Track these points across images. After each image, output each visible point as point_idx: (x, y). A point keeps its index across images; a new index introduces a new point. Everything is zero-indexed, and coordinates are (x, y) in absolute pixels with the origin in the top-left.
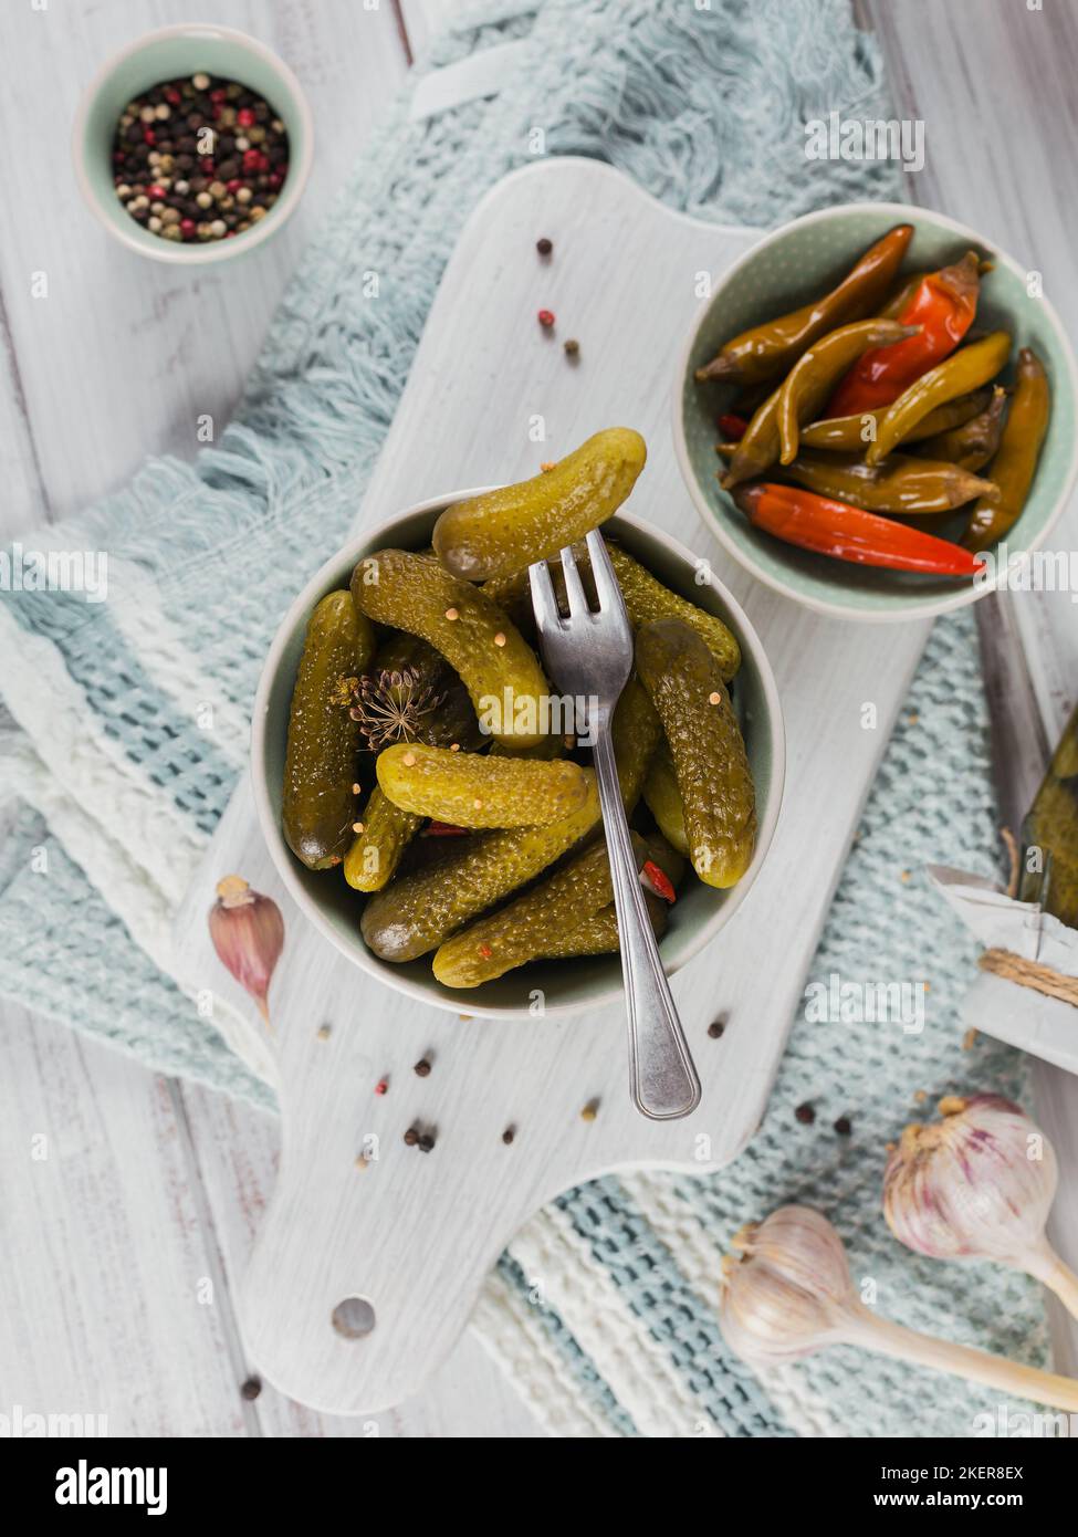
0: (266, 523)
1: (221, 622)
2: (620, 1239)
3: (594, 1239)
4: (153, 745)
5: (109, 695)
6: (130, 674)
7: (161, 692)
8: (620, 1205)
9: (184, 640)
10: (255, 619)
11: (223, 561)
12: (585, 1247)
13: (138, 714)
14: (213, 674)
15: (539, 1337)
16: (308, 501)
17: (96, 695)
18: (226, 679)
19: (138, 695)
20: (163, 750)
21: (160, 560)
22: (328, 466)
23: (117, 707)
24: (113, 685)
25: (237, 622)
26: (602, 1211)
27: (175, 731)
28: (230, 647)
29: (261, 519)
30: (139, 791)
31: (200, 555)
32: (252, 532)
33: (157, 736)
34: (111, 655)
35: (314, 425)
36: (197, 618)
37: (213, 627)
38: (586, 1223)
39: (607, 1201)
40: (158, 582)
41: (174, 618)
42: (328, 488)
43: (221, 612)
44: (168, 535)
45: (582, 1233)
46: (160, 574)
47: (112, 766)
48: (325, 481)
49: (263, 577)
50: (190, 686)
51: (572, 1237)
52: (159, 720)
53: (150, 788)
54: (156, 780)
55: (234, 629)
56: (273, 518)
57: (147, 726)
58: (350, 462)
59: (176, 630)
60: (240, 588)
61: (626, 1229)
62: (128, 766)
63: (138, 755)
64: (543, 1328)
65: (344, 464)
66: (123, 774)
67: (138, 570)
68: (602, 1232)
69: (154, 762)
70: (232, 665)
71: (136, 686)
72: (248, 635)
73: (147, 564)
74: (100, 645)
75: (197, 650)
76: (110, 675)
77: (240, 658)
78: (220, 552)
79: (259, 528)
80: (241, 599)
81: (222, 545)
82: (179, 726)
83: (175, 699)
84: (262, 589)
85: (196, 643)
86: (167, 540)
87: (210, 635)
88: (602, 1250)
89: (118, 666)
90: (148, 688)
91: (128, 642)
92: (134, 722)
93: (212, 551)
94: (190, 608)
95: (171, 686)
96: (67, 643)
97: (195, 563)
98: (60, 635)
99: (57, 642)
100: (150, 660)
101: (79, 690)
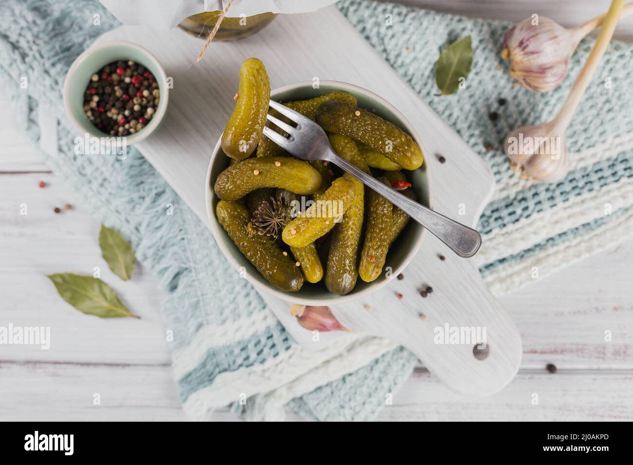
0: (196, 272)
1: (231, 303)
2: (524, 204)
3: (521, 216)
4: (273, 346)
5: (247, 358)
6: (241, 347)
7: (253, 336)
8: (509, 201)
9: (234, 320)
10: (233, 288)
11: (206, 295)
12: (523, 221)
13: (259, 348)
14: (251, 313)
15: (555, 249)
16: (192, 251)
17: (246, 363)
18: (255, 308)
19: (251, 346)
20: (276, 342)
21: (199, 320)
22: (180, 237)
23: (253, 356)
24: (244, 355)
25: (232, 296)
26: (511, 209)
27: (270, 335)
28: (242, 302)
29: (193, 274)
30: (290, 357)
31: (201, 304)
32: (198, 280)
33: (270, 343)
34: (232, 352)
35: (161, 238)
36: (227, 312)
37: (232, 306)
38: (514, 217)
39: (507, 206)
40: (208, 324)
41: (224, 322)
42: (189, 241)
43: (226, 302)
44: (190, 315)
45: (517, 220)
46: (205, 322)
47: (277, 365)
48: (185, 242)
49: (217, 280)
50: (253, 323)
51: (518, 225)
52: (264, 340)
53: (290, 351)
54: (288, 348)
55: (235, 299)
56: (194, 268)
57: (265, 346)
59: (229, 322)
60: (219, 291)
61: (520, 201)
62: (279, 358)
63: (275, 353)
64: (552, 246)
66: (281, 362)
67: (201, 331)
68: (519, 211)
69: (280, 347)
70: (250, 304)
71: (247, 346)
72: (239, 293)
73: (200, 326)
74: (226, 355)
75: (239, 316)
76: (239, 355)
77: (248, 299)
78: (202, 295)
79: (196, 276)
80: (223, 292)
81: (199, 293)
82: (269, 332)
83: (256, 332)
84: (221, 282)
85: (237, 316)
86: (192, 316)
87: (235, 309)
88: (526, 213)
89: (237, 351)
90: (249, 341)
91: (228, 344)
92: (262, 351)
93: (201, 298)
94: (221, 314)
95: (251, 331)
96: (221, 368)
97: (204, 306)
98: (217, 370)
99: (220, 372)
100: (238, 337)
101: (242, 369)
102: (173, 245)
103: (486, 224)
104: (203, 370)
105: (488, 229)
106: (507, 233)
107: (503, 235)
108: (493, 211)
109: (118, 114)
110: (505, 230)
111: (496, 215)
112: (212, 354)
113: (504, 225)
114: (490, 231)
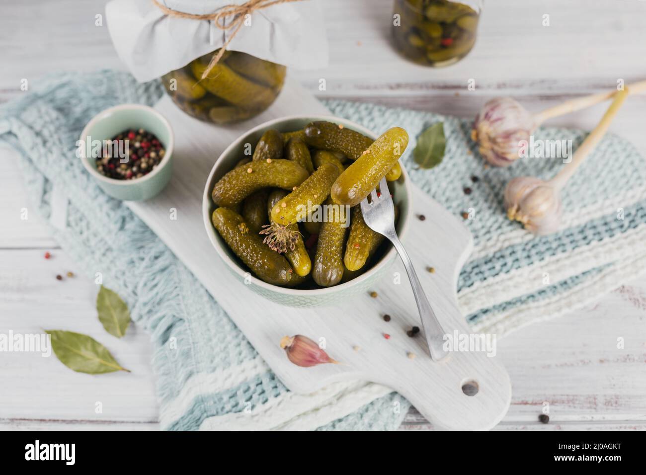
0: (189, 322)
1: (221, 351)
2: (501, 262)
3: (501, 270)
4: (263, 392)
5: (237, 405)
6: (230, 394)
7: (241, 383)
8: (488, 259)
9: (224, 369)
10: (224, 338)
11: (197, 343)
12: (502, 276)
13: (248, 395)
14: (241, 362)
15: (536, 304)
16: (186, 305)
17: (234, 409)
18: (245, 357)
19: (240, 393)
20: (265, 388)
21: (190, 368)
22: (175, 293)
23: (242, 402)
24: (233, 402)
25: (223, 346)
26: (490, 265)
27: (259, 382)
28: (233, 352)
29: (186, 324)
30: (279, 403)
31: (192, 353)
32: (190, 329)
33: (259, 390)
34: (221, 399)
35: (157, 294)
36: (217, 360)
37: (223, 355)
38: (493, 272)
39: (486, 263)
40: (198, 372)
41: (214, 370)
42: (184, 297)
43: (217, 350)
44: (180, 364)
45: (497, 274)
46: (195, 370)
47: (266, 411)
48: (180, 297)
49: (209, 330)
50: (243, 371)
51: (498, 278)
52: (253, 387)
53: (279, 398)
54: (277, 396)
55: (225, 348)
56: (187, 319)
57: (254, 393)
58: (177, 285)
59: (219, 370)
60: (210, 340)
61: (498, 259)
62: (268, 405)
63: (265, 399)
64: (534, 301)
65: (176, 287)
66: (270, 408)
67: (191, 379)
68: (498, 266)
69: (270, 393)
70: (240, 354)
71: (236, 393)
72: (230, 343)
73: (190, 375)
74: (215, 403)
75: (229, 364)
76: (229, 402)
77: (238, 349)
78: (193, 343)
79: (189, 326)
80: (215, 340)
81: (191, 341)
82: (258, 379)
83: (246, 379)
84: (213, 331)
85: (227, 364)
86: (182, 365)
87: (226, 358)
88: (505, 269)
89: (226, 398)
90: (239, 388)
91: (217, 392)
92: (251, 398)
93: (192, 346)
94: (212, 361)
95: (241, 378)
96: (209, 413)
97: (195, 355)
98: (205, 415)
99: (207, 417)
100: (228, 385)
101: (230, 414)
102: (169, 300)
103: (467, 278)
104: (190, 416)
105: (469, 283)
106: (488, 286)
107: (484, 287)
108: (473, 268)
109: (126, 170)
110: (485, 283)
111: (476, 270)
112: (200, 401)
113: (485, 279)
114: (472, 284)
